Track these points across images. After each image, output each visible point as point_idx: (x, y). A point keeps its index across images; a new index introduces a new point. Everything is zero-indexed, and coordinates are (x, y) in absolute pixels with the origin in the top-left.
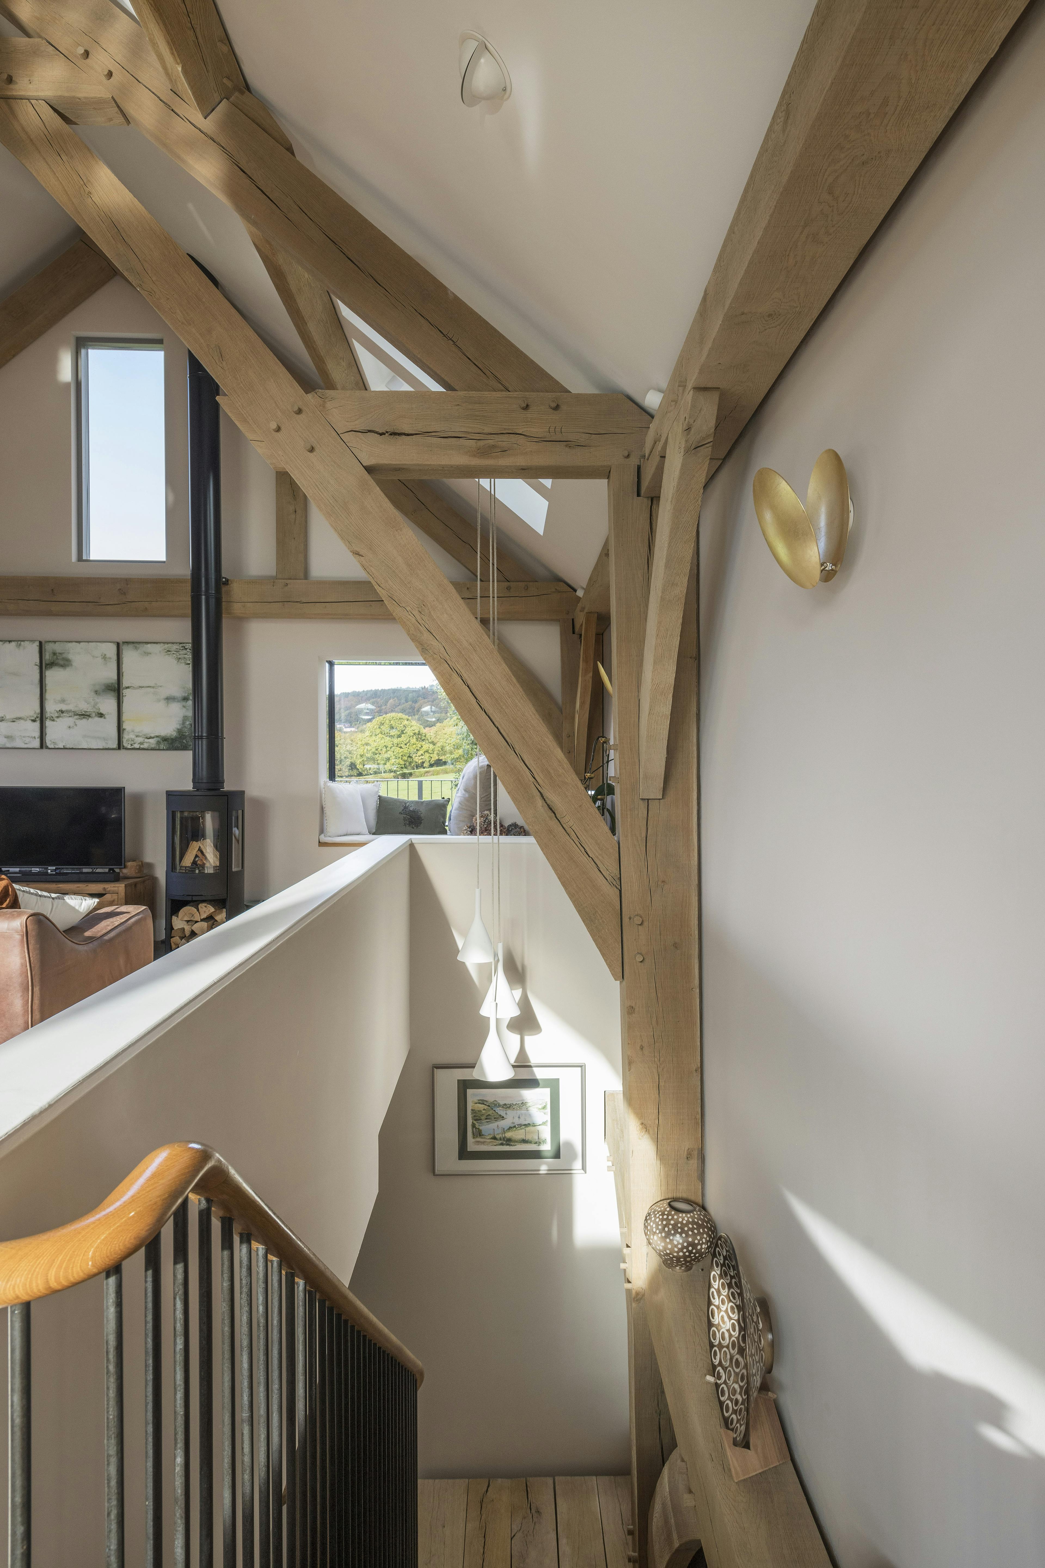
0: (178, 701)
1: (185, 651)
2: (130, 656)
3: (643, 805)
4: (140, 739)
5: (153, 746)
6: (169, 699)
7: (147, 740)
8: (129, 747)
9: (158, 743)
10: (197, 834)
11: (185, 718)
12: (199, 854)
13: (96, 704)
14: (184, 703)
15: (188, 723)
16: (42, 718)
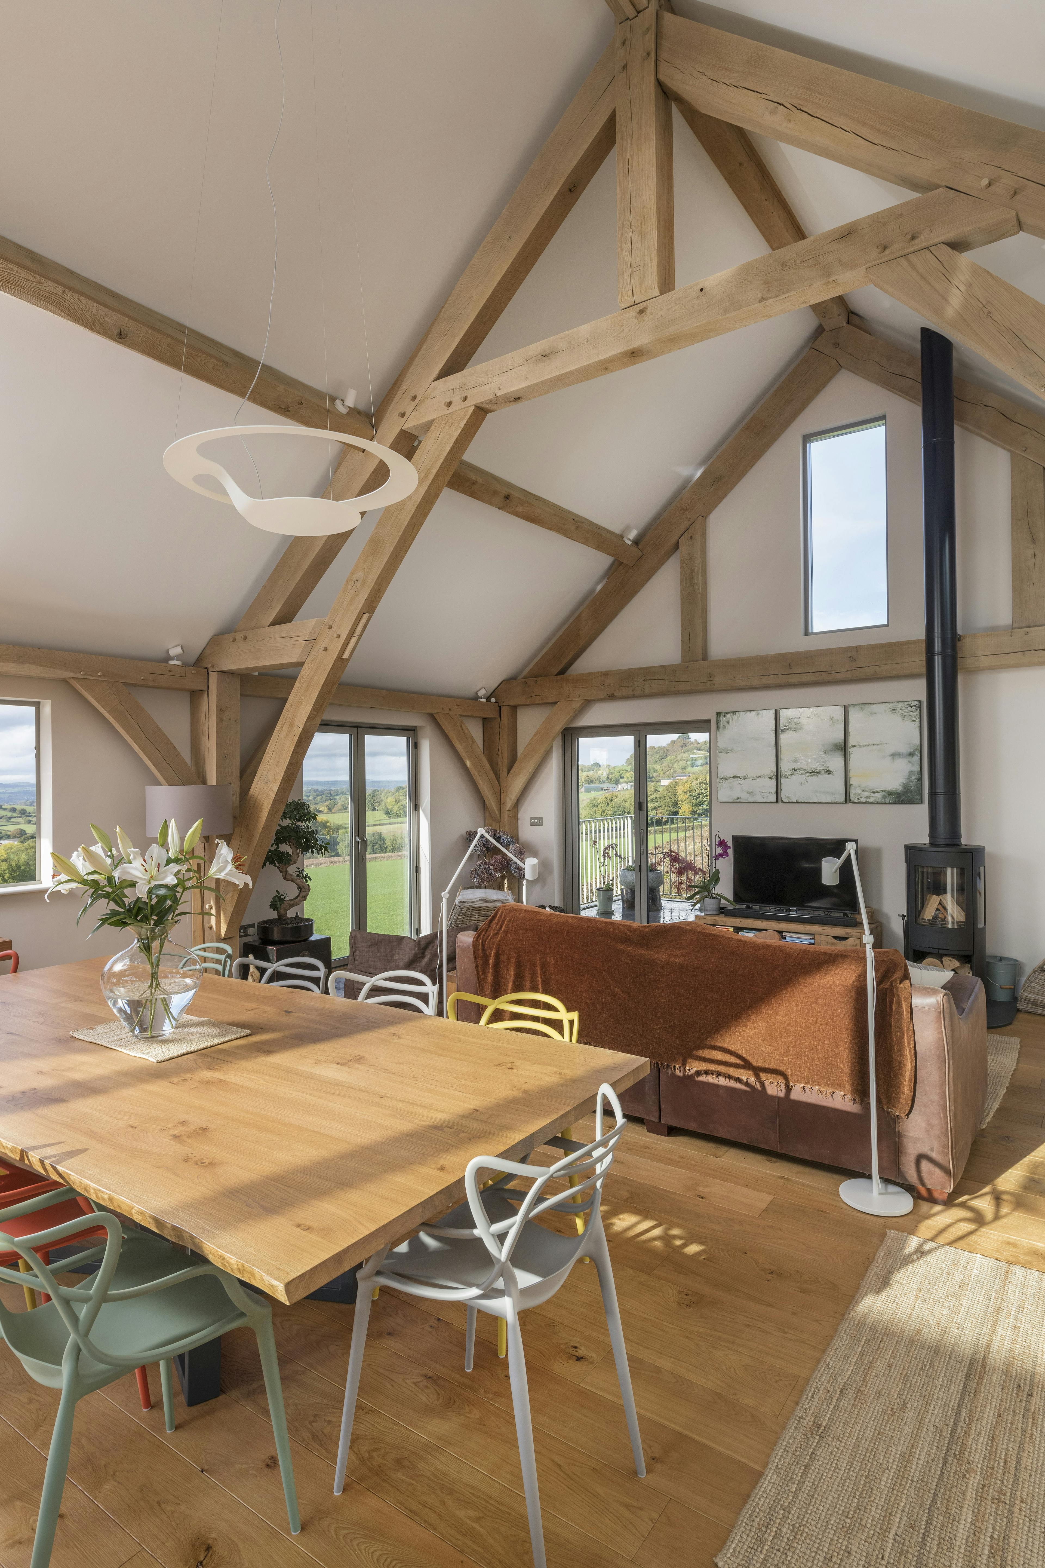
0: (904, 757)
1: (910, 709)
2: (855, 716)
4: (866, 794)
5: (879, 800)
6: (895, 755)
7: (872, 795)
8: (856, 801)
9: (884, 797)
10: (939, 888)
11: (911, 773)
12: (940, 907)
13: (825, 762)
14: (910, 759)
15: (913, 777)
16: (777, 776)
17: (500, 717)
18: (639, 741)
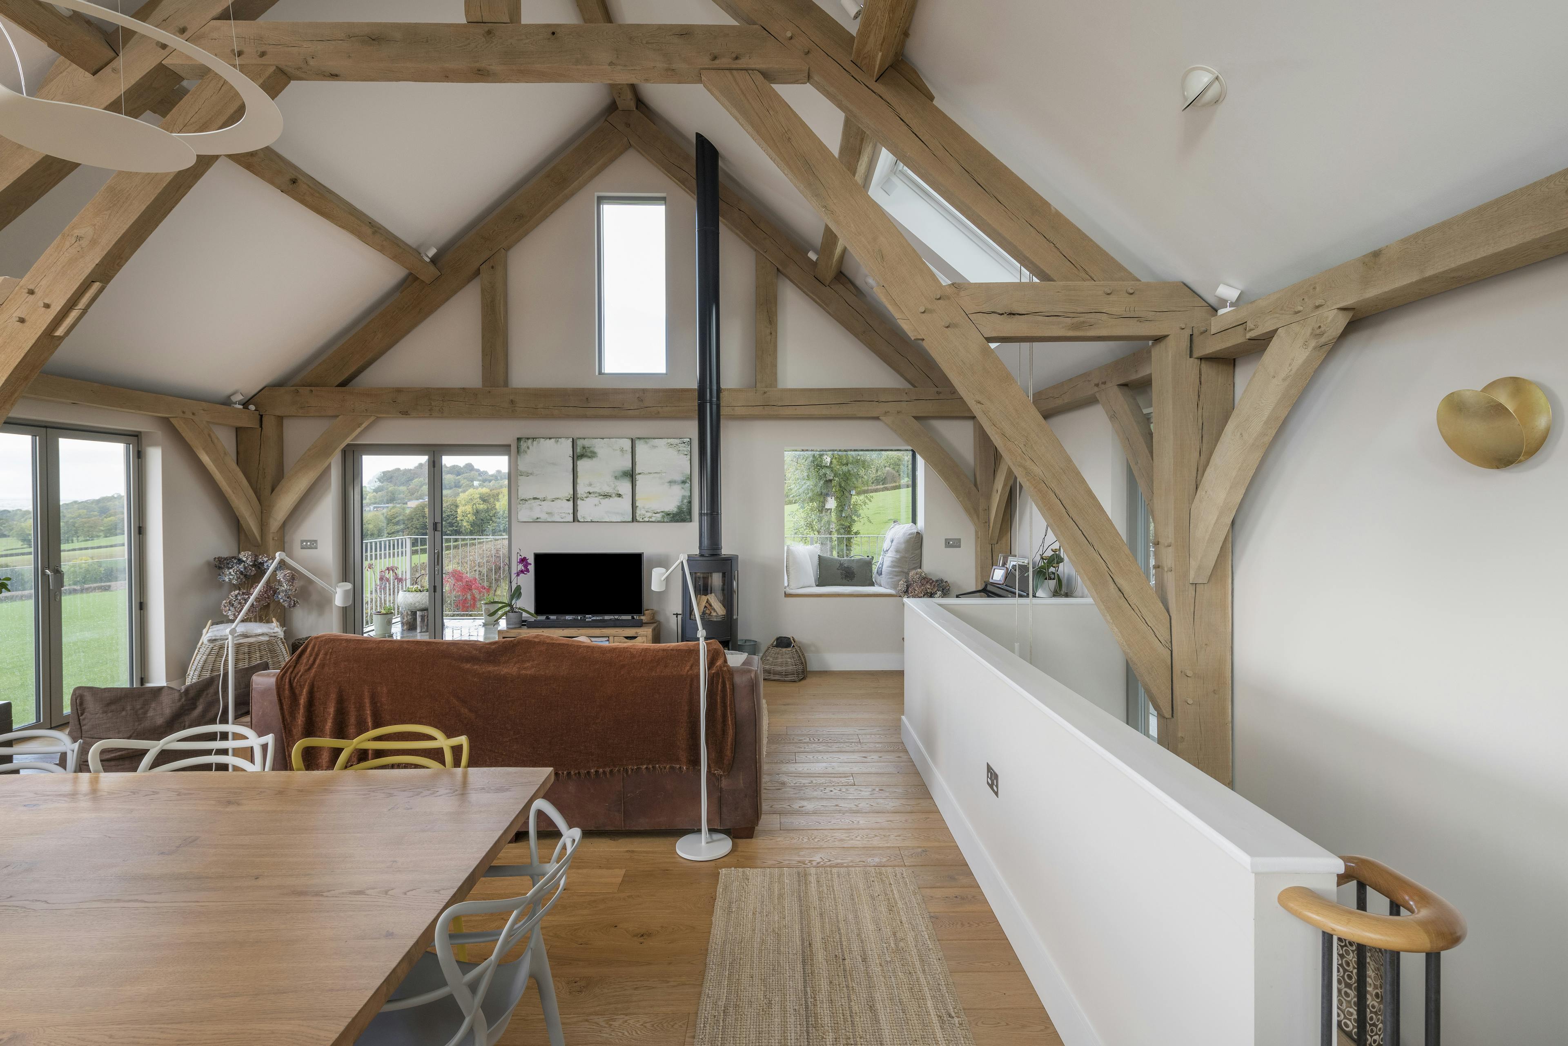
0: (678, 484)
1: (683, 445)
2: (640, 447)
3: (1192, 588)
4: (649, 514)
5: (659, 519)
6: (672, 482)
7: (654, 515)
8: (641, 520)
9: (663, 517)
10: (707, 590)
11: (684, 497)
13: (615, 487)
14: (682, 485)
15: (685, 501)
16: (574, 498)
17: (261, 426)
18: (434, 462)
